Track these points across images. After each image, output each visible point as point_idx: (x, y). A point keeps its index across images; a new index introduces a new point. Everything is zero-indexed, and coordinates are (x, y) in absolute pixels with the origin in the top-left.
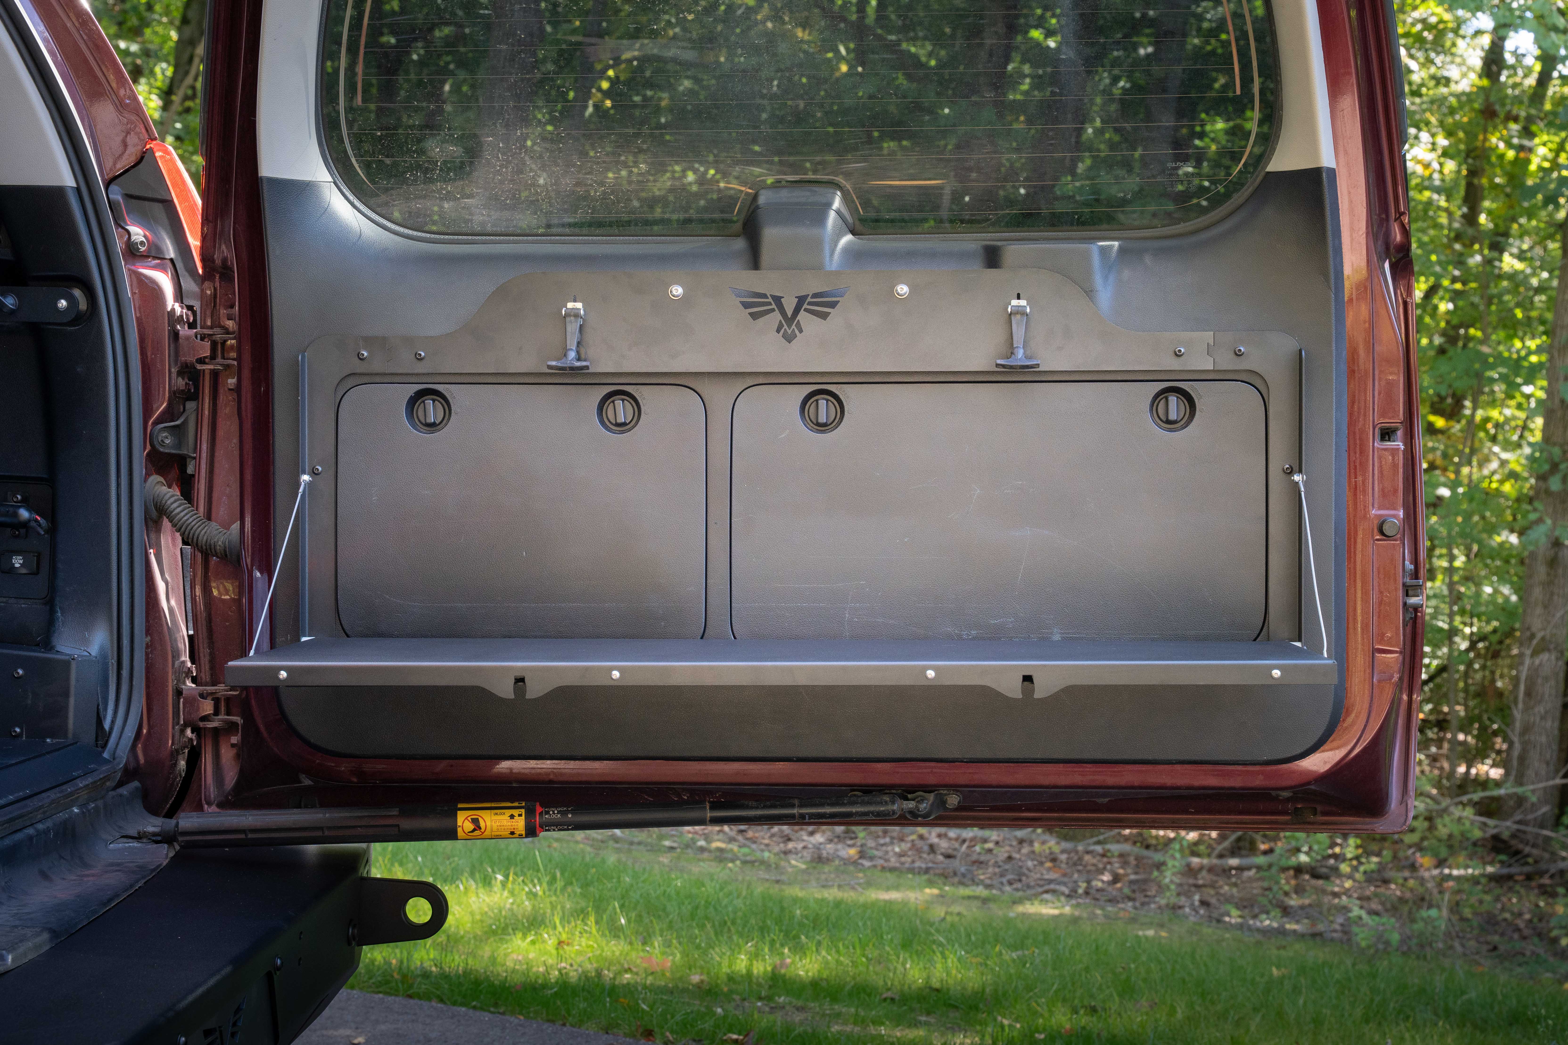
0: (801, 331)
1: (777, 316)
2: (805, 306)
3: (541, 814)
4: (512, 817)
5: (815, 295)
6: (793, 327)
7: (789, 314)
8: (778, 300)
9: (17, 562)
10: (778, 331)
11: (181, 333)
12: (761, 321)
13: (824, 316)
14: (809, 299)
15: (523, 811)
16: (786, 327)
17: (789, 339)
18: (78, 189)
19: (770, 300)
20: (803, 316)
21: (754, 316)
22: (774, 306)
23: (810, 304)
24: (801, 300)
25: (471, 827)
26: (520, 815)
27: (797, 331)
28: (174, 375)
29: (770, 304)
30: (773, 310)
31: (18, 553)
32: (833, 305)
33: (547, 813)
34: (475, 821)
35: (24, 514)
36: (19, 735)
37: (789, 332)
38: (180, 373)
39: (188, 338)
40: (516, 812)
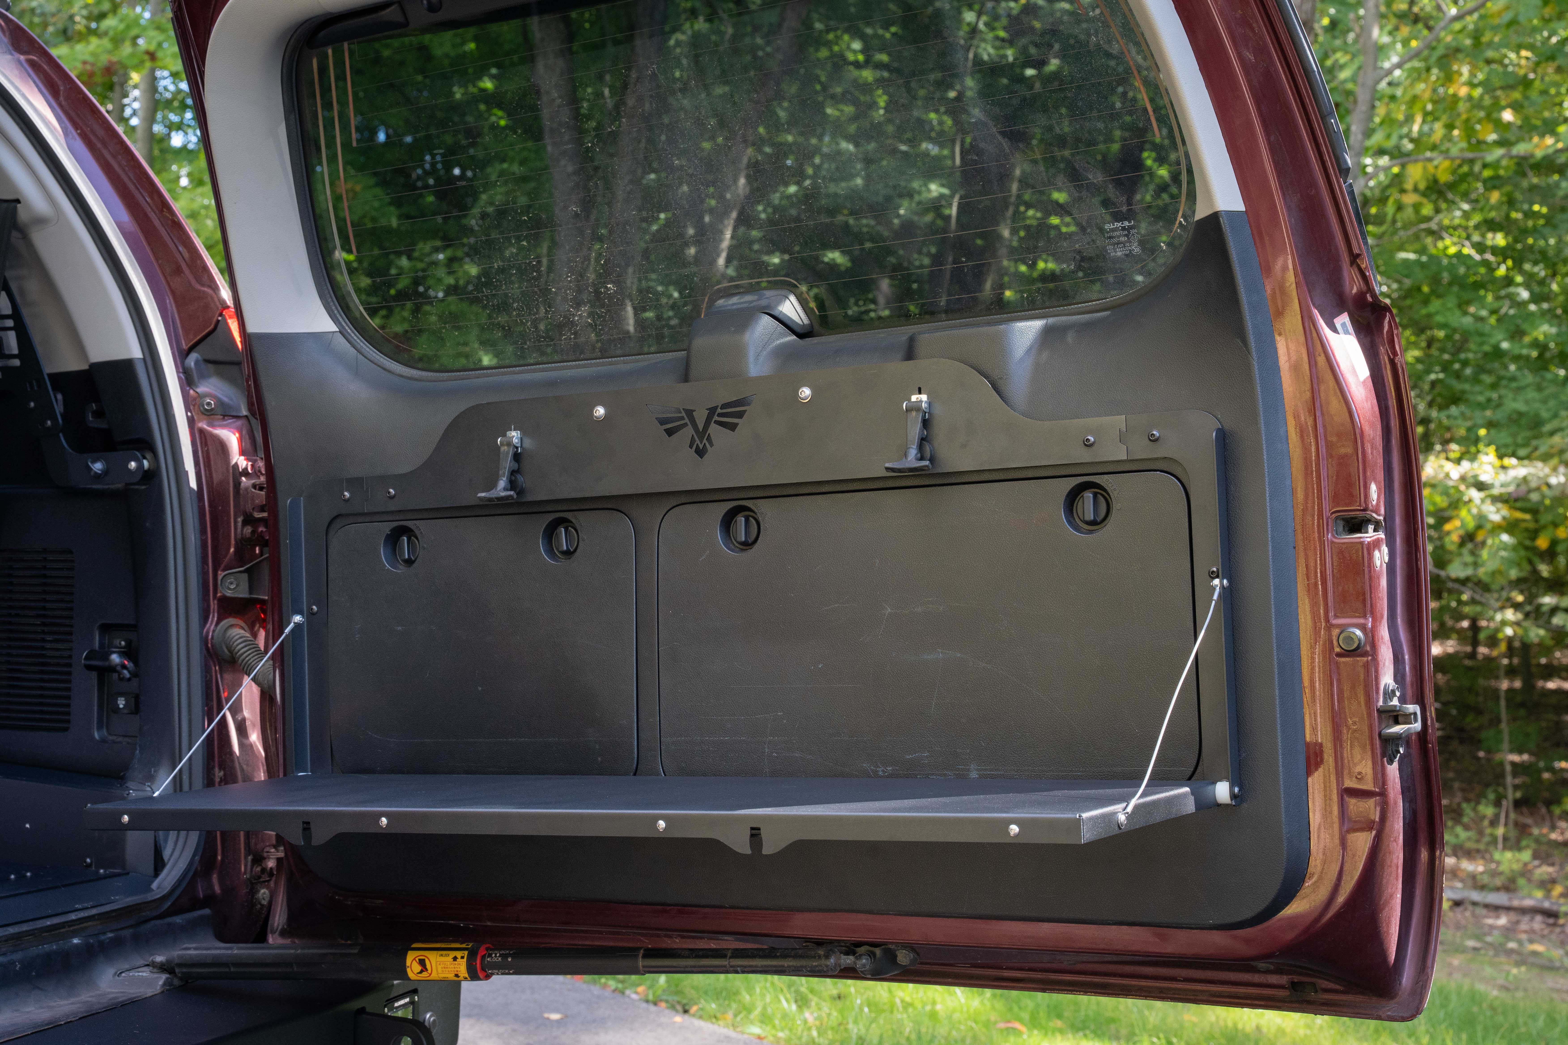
0: (711, 445)
1: (689, 431)
2: (716, 418)
3: (483, 957)
4: (455, 959)
5: (724, 406)
6: (705, 441)
7: (701, 427)
8: (690, 413)
9: (121, 703)
10: (691, 447)
11: (242, 485)
12: (675, 436)
13: (732, 427)
14: (719, 411)
15: (466, 953)
16: (698, 441)
17: (701, 453)
18: (144, 359)
19: (684, 414)
20: (714, 429)
21: (670, 432)
22: (687, 420)
23: (720, 415)
24: (712, 411)
25: (419, 968)
26: (462, 957)
27: (708, 445)
28: (240, 524)
29: (682, 418)
30: (685, 425)
31: (121, 694)
32: (740, 415)
33: (490, 956)
34: (422, 963)
35: (115, 658)
36: (90, 865)
37: (701, 446)
38: (245, 523)
39: (246, 489)
40: (459, 954)
